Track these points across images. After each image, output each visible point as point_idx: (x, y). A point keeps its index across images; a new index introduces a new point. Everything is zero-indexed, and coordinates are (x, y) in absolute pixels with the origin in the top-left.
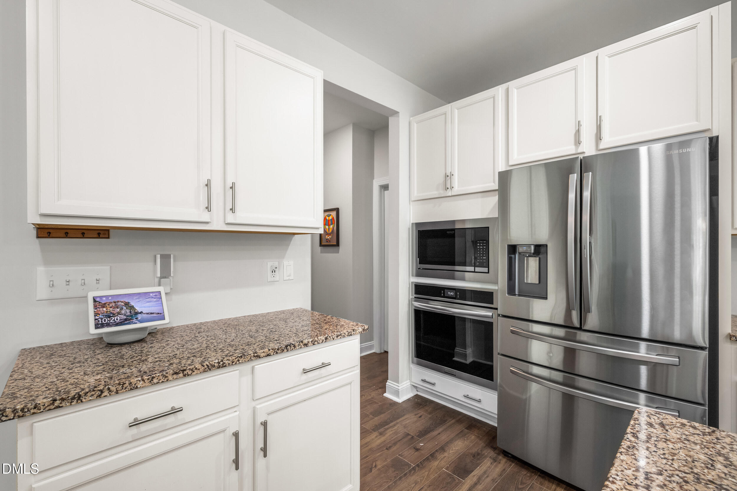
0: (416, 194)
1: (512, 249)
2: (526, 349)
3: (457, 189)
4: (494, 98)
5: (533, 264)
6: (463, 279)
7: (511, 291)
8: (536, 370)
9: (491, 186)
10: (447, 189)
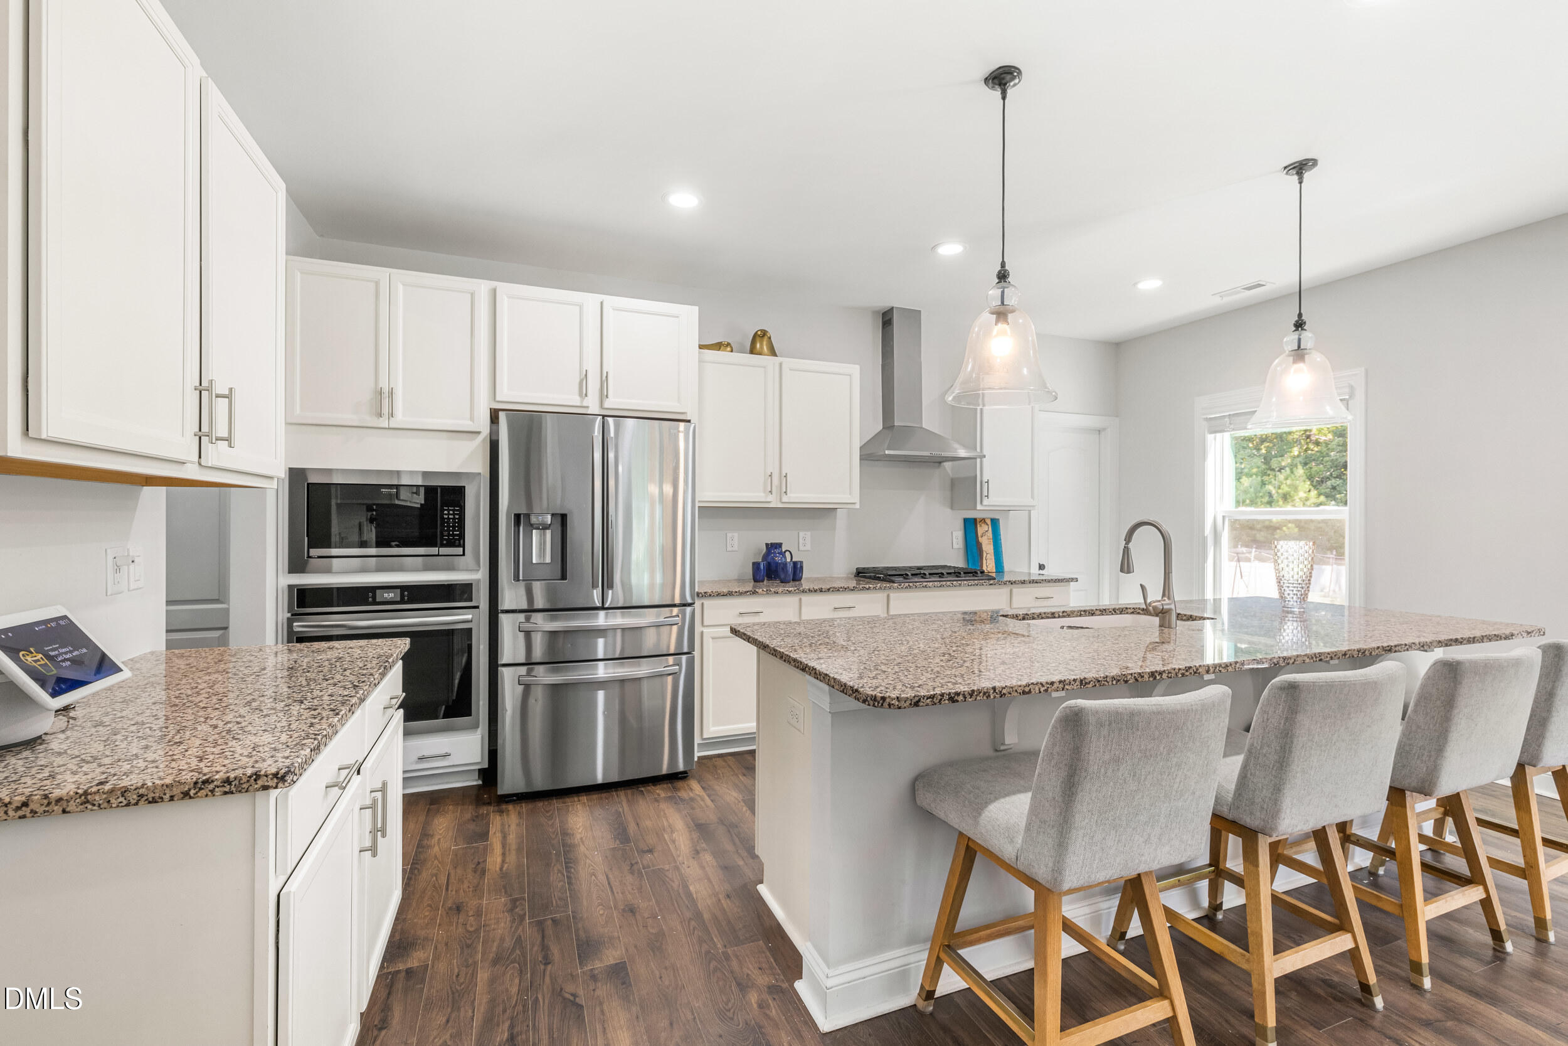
0: (298, 412)
1: (517, 519)
3: (403, 419)
4: (472, 294)
9: (467, 424)
10: (380, 415)
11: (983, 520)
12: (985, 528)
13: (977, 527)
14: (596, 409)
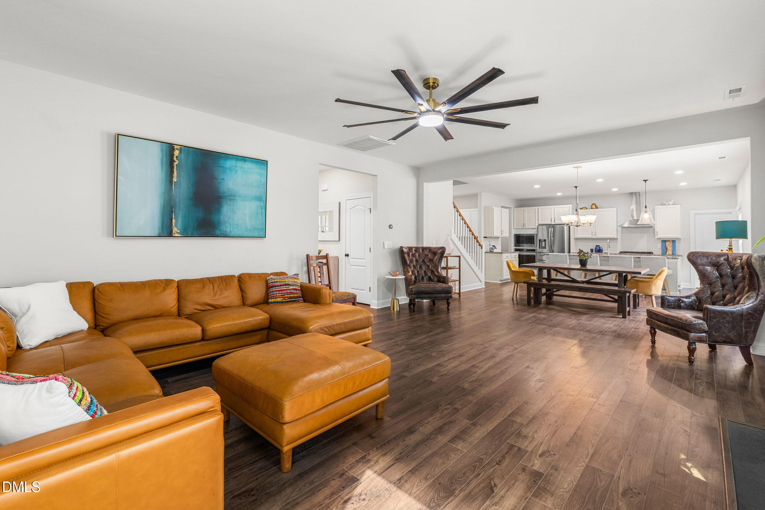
0: (515, 227)
1: (540, 240)
2: (542, 258)
3: (527, 227)
4: (535, 209)
5: (544, 243)
6: (523, 247)
7: (540, 248)
9: (535, 227)
10: (524, 227)
11: (669, 241)
12: (670, 243)
13: (666, 243)
14: (553, 224)
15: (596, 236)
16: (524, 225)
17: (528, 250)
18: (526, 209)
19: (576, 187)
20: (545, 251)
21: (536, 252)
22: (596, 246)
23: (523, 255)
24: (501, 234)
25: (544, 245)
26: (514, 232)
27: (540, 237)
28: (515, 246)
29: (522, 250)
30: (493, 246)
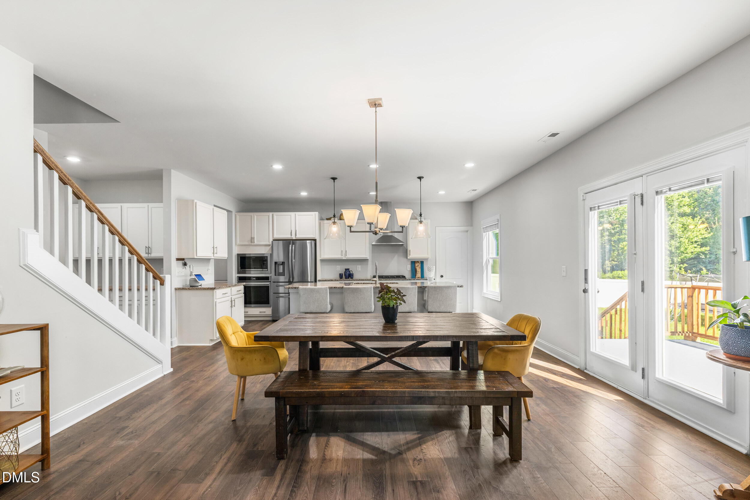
0: (238, 243)
1: (276, 263)
2: (278, 290)
3: (256, 243)
4: (269, 216)
5: (281, 267)
6: (250, 273)
7: (276, 275)
8: (281, 295)
9: (268, 243)
10: (252, 242)
11: (418, 262)
12: (418, 264)
13: (415, 264)
14: (294, 238)
15: (346, 257)
16: (252, 239)
17: (258, 279)
18: (256, 216)
19: (334, 179)
20: (282, 279)
21: (270, 281)
22: (345, 269)
23: (250, 286)
24: (214, 253)
25: (281, 271)
26: (236, 251)
27: (275, 259)
28: (238, 273)
29: (249, 279)
30: (196, 275)
